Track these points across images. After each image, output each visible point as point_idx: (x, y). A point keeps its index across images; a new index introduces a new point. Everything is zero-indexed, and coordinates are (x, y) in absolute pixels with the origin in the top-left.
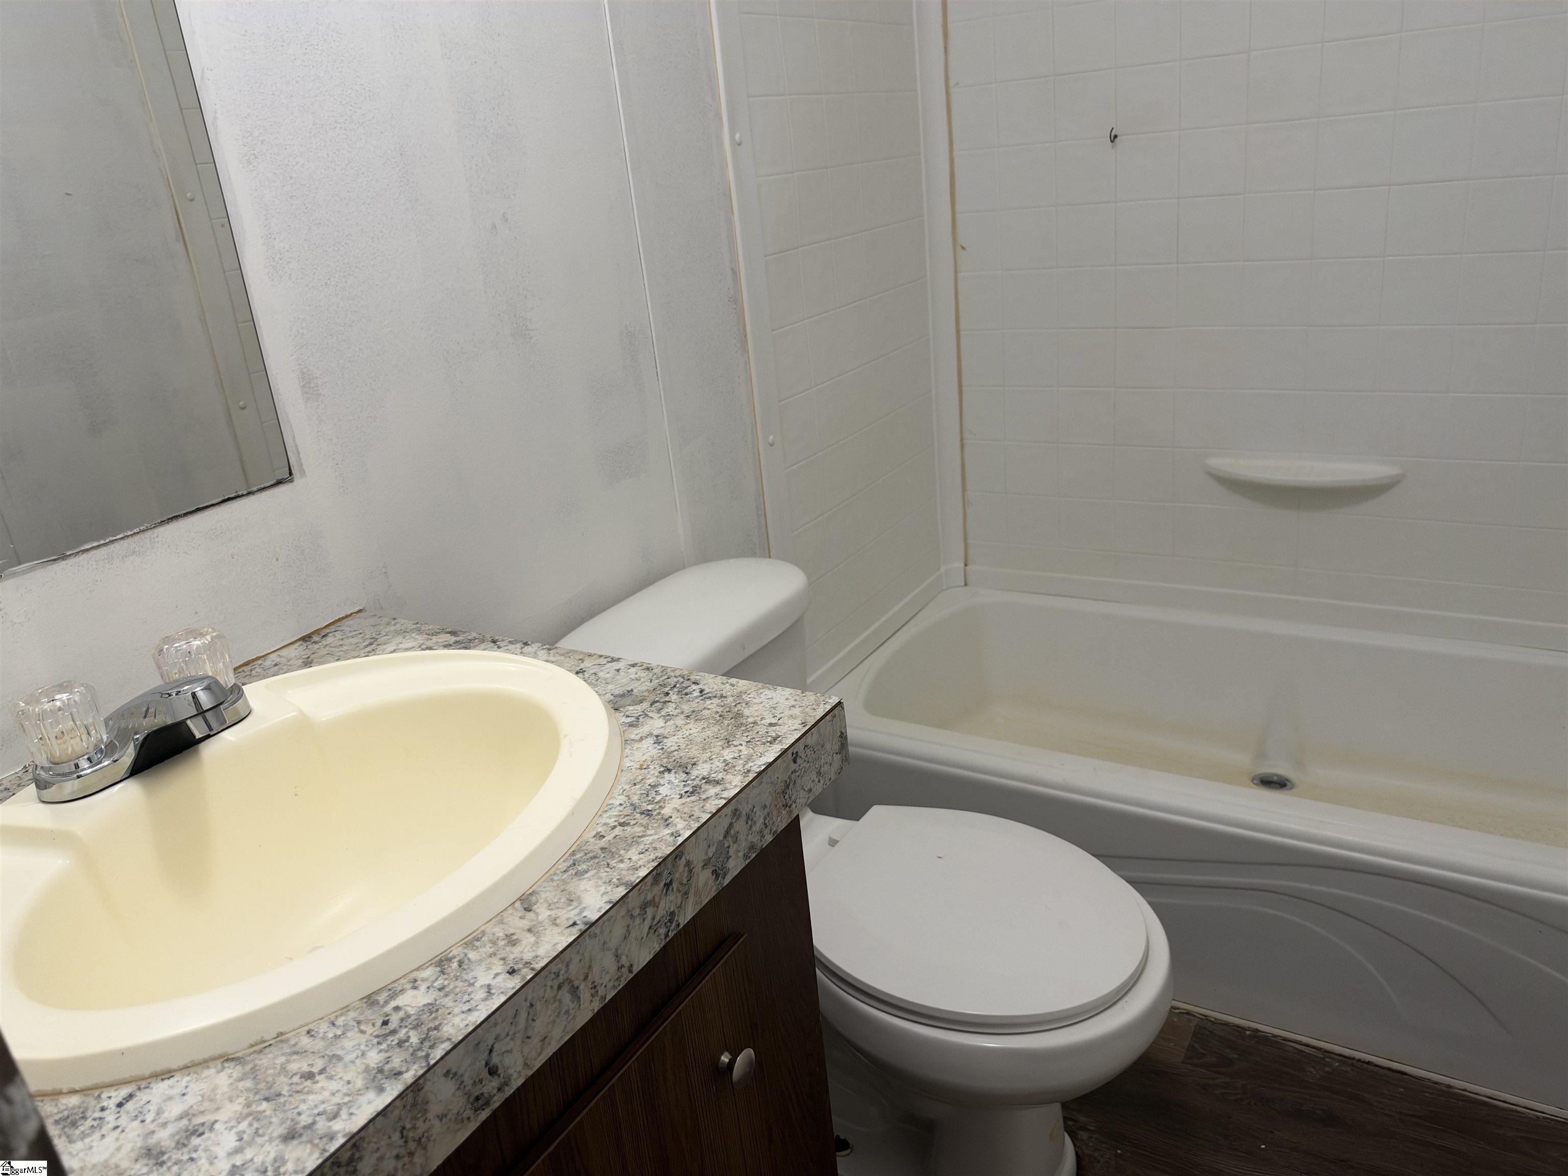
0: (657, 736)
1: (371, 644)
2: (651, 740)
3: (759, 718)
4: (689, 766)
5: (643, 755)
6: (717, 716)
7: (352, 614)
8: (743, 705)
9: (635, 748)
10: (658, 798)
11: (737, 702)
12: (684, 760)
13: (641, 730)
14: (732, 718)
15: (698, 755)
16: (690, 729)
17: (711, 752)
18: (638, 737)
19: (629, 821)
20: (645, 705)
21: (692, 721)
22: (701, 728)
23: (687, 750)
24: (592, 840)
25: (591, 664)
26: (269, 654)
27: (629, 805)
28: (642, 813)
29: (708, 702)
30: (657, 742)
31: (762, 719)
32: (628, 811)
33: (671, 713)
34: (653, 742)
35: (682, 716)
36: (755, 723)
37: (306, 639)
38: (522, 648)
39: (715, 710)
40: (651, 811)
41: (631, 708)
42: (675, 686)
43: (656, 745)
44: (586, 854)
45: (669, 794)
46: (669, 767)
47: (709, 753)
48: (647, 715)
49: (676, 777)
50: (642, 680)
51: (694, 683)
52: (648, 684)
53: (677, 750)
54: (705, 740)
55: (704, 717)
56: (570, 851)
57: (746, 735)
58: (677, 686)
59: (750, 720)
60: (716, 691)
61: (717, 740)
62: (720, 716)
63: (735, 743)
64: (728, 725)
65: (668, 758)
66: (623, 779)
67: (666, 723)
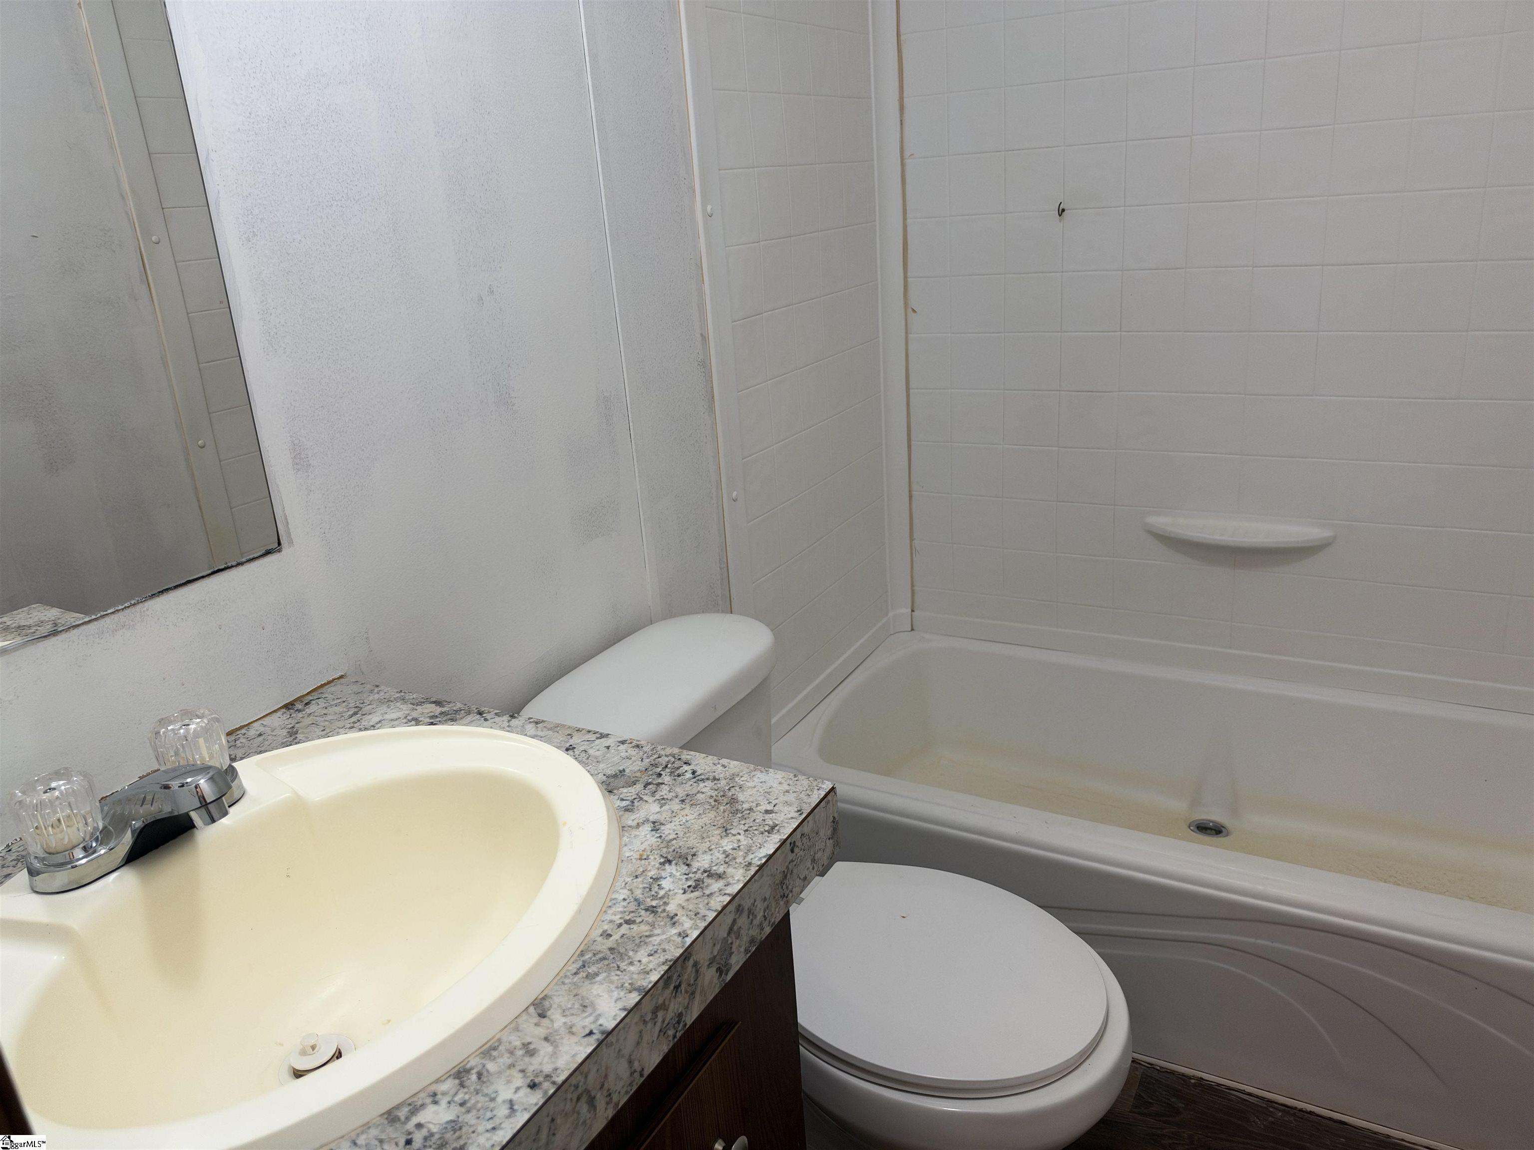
0: (654, 823)
1: (355, 714)
2: (648, 827)
3: (754, 804)
4: (690, 857)
5: (642, 843)
6: (712, 801)
7: (334, 680)
8: (737, 788)
9: (633, 836)
10: (662, 893)
11: (731, 785)
12: (684, 851)
13: (638, 815)
14: (727, 804)
15: (697, 845)
16: (687, 815)
17: (709, 841)
18: (634, 824)
19: (635, 918)
20: (639, 787)
21: (688, 806)
22: (696, 814)
23: (685, 839)
24: (599, 939)
25: (580, 741)
26: (252, 723)
27: (632, 900)
28: (647, 910)
29: (702, 785)
30: (655, 830)
31: (757, 805)
32: (632, 907)
33: (665, 797)
34: (650, 829)
35: (677, 800)
36: (751, 809)
37: (289, 706)
38: (509, 721)
39: (709, 794)
40: (655, 907)
41: (625, 790)
42: (666, 766)
43: (654, 833)
44: (594, 955)
45: (672, 889)
46: (670, 858)
47: (708, 843)
48: (641, 799)
49: (677, 870)
50: (633, 758)
51: (685, 763)
52: (639, 763)
53: (674, 839)
54: (702, 828)
55: (699, 802)
56: (578, 952)
57: (743, 822)
58: (669, 766)
59: (746, 806)
60: (709, 772)
61: (714, 828)
62: (715, 801)
63: (733, 832)
64: (724, 811)
65: (667, 847)
66: (624, 871)
67: (661, 807)
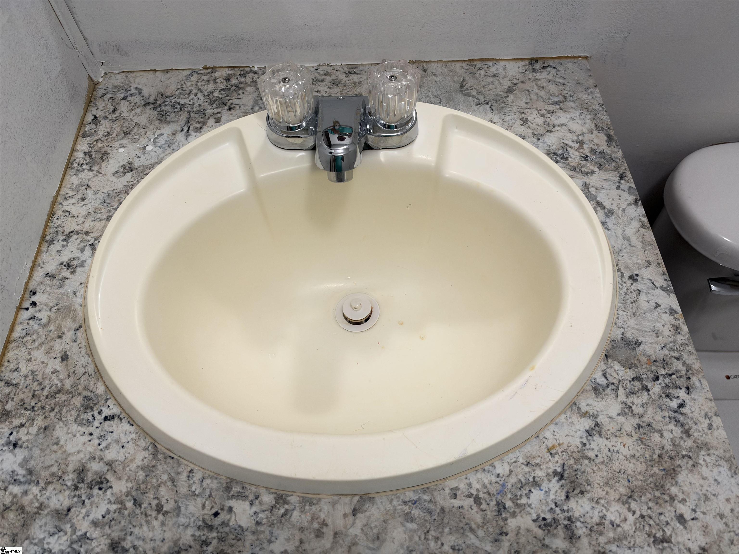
0: (597, 425)
2: (588, 423)
5: (567, 435)
18: (584, 409)
19: (483, 502)
20: (630, 374)
21: (636, 436)
22: (632, 452)
23: (595, 469)
24: (447, 491)
25: (649, 277)
27: (501, 483)
28: (498, 504)
29: (671, 426)
30: (589, 433)
31: (683, 501)
33: (634, 407)
35: (636, 421)
39: (665, 442)
40: (505, 508)
41: (617, 366)
42: (671, 375)
43: (585, 434)
46: (566, 475)
47: (605, 493)
48: (617, 389)
49: (556, 492)
50: (660, 338)
51: (688, 388)
52: (658, 347)
53: (590, 459)
54: (619, 472)
55: (647, 442)
57: (651, 504)
58: (674, 376)
59: (674, 490)
63: (634, 505)
